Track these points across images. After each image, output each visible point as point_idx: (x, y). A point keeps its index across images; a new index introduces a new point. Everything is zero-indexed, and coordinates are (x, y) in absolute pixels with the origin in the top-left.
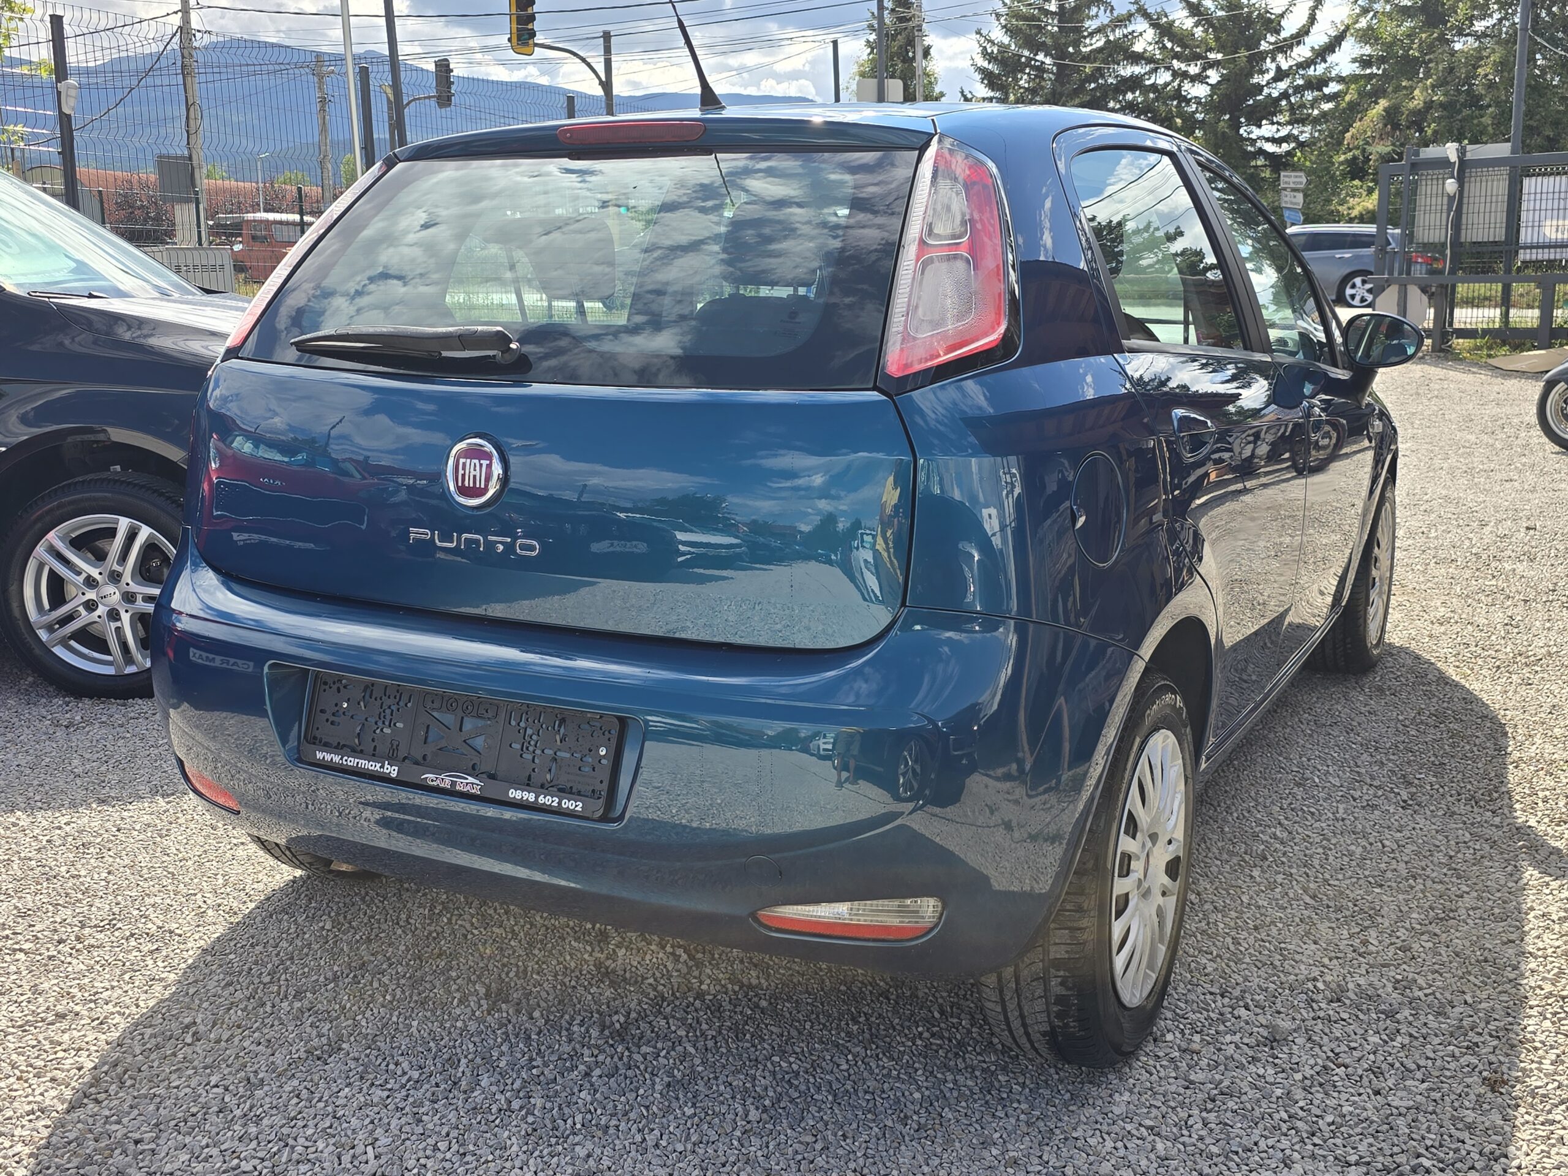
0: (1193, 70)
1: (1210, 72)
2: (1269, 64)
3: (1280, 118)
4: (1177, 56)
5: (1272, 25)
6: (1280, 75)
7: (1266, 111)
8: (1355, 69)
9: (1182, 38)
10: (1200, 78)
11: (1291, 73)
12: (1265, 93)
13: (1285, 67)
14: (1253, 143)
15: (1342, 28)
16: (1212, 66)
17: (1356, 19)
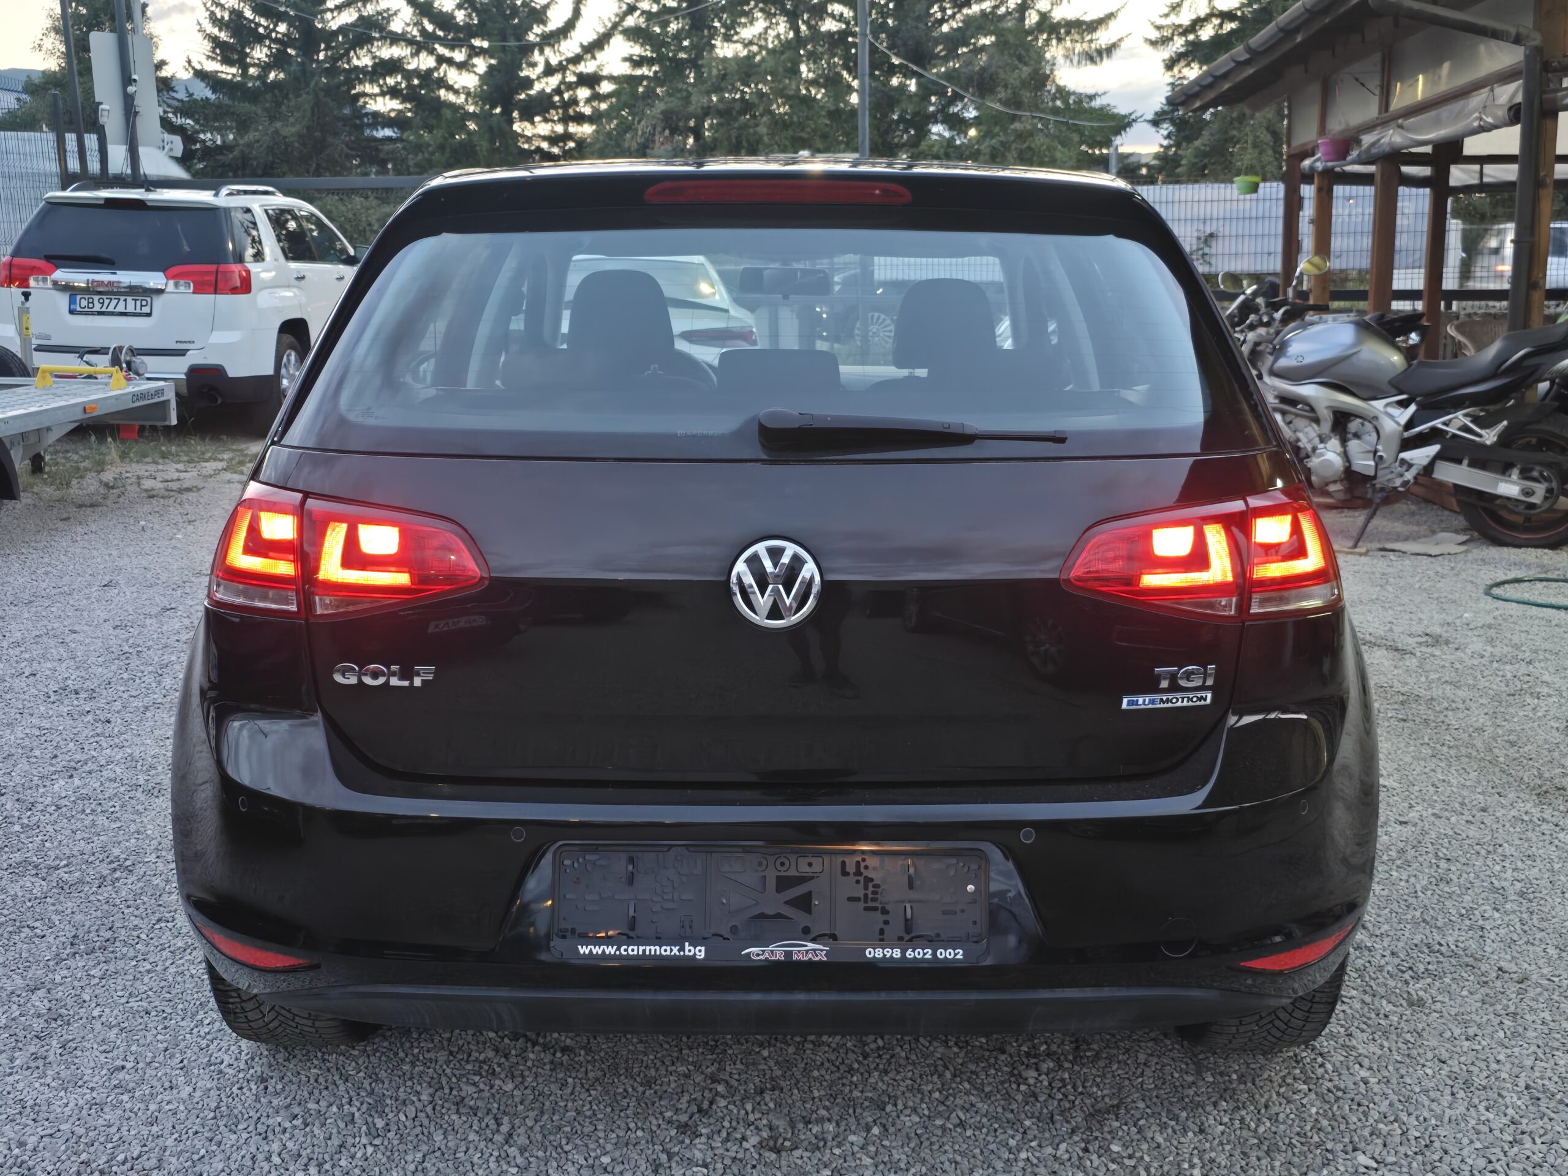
1: (475, 60)
2: (536, 56)
3: (554, 115)
5: (539, 15)
6: (549, 71)
7: (539, 107)
8: (625, 69)
9: (443, 21)
10: (467, 66)
11: (561, 68)
12: (538, 87)
13: (554, 61)
14: (529, 139)
15: (609, 25)
16: (477, 55)
17: (623, 17)
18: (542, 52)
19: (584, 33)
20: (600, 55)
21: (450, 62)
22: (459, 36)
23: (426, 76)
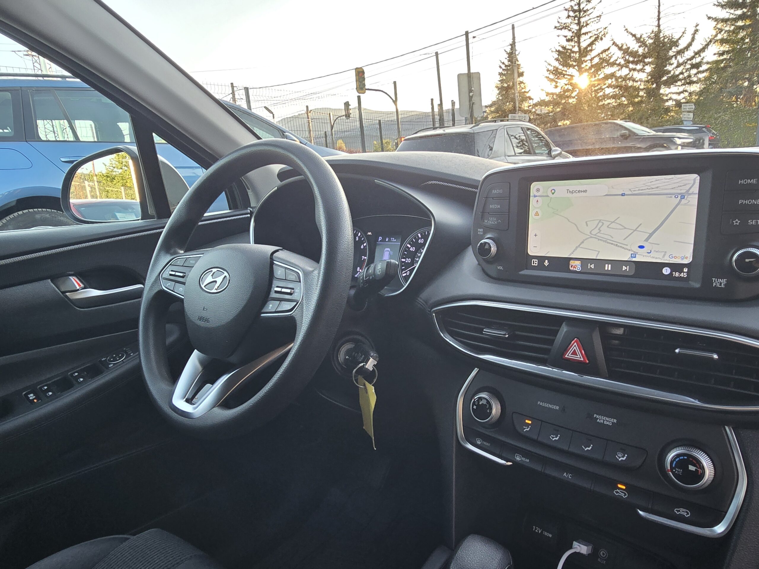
0: (639, 67)
1: (646, 67)
2: (673, 61)
3: (679, 83)
4: (633, 62)
5: (675, 43)
6: (679, 66)
7: (673, 80)
8: (716, 58)
9: (634, 54)
10: (642, 70)
11: (685, 63)
12: (672, 73)
13: (681, 61)
14: (667, 95)
15: (708, 40)
16: (647, 65)
17: (716, 36)
18: (676, 58)
19: (696, 46)
20: (702, 55)
21: (634, 70)
22: (639, 59)
23: (625, 78)
